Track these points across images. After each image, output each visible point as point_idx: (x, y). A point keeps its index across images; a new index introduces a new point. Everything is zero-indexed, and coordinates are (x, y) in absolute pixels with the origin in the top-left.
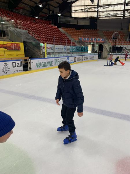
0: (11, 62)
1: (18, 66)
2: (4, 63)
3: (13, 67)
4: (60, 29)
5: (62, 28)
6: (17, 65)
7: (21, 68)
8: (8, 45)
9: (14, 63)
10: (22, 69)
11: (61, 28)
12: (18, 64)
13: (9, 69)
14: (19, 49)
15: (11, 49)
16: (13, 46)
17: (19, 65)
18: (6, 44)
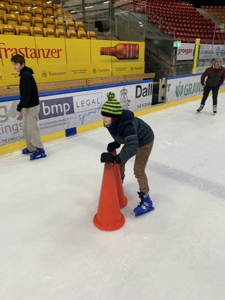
0: (135, 86)
1: (145, 94)
2: (121, 88)
3: (137, 97)
4: (198, 10)
5: (202, 7)
6: (143, 92)
7: (149, 98)
8: (120, 48)
9: (139, 89)
10: (151, 101)
11: (200, 7)
12: (145, 90)
13: (129, 101)
14: (137, 57)
15: (122, 57)
16: (126, 49)
17: (146, 92)
18: (115, 47)
